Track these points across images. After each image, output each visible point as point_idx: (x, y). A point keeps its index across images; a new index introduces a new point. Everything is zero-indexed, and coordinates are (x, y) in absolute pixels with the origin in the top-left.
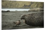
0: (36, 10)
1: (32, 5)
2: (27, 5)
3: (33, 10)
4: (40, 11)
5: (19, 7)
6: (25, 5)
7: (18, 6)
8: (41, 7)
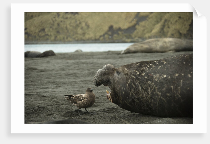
0: (158, 48)
1: (139, 28)
2: (120, 29)
3: (146, 46)
4: (177, 50)
5: (87, 36)
6: (111, 28)
7: (84, 34)
8: (181, 35)
